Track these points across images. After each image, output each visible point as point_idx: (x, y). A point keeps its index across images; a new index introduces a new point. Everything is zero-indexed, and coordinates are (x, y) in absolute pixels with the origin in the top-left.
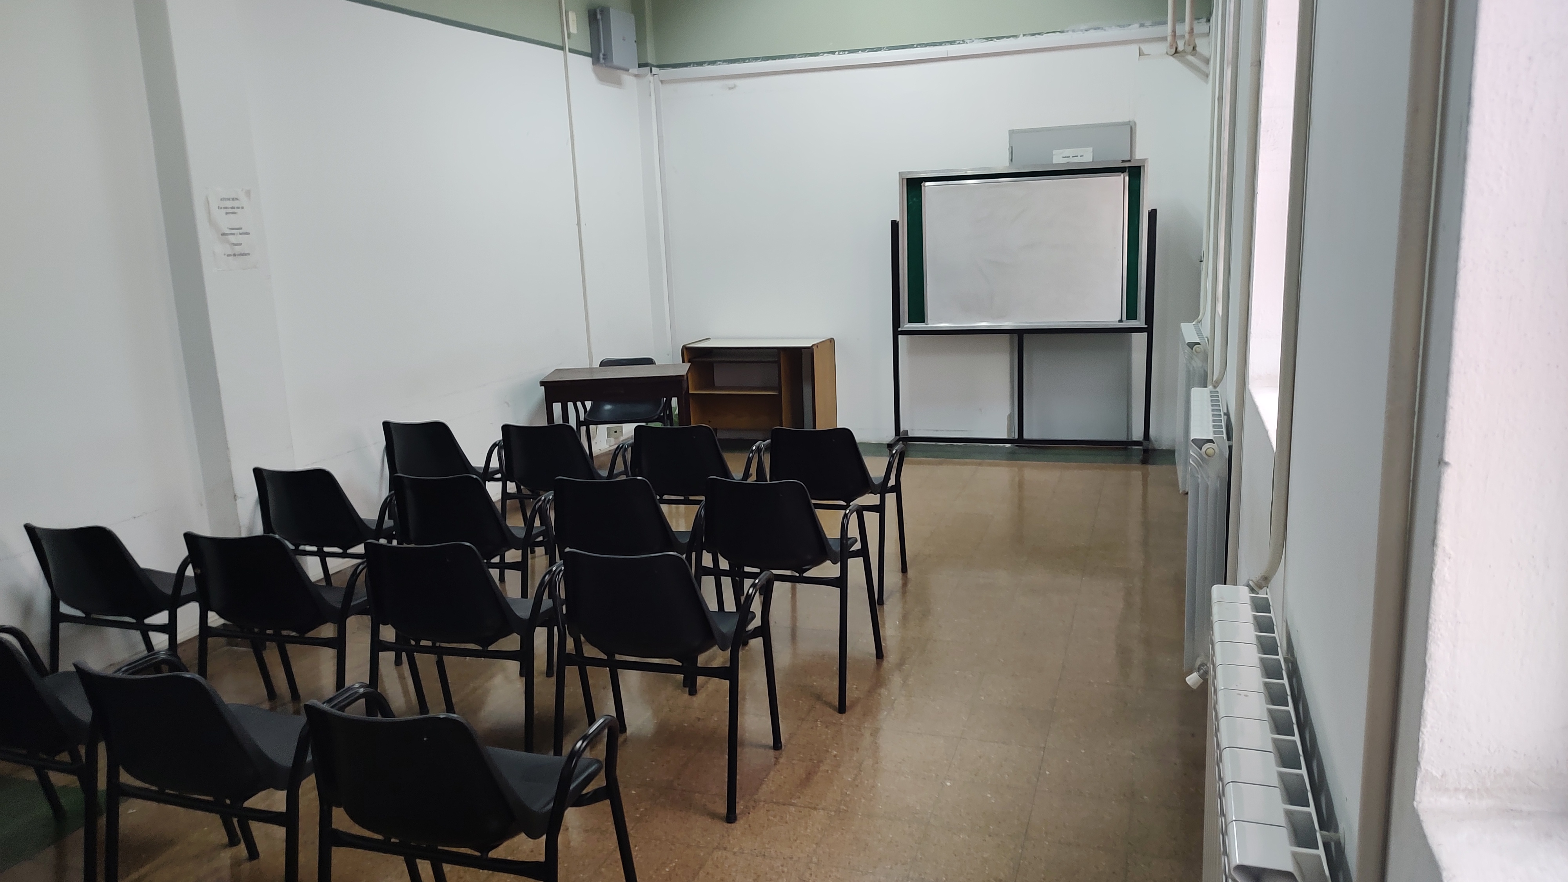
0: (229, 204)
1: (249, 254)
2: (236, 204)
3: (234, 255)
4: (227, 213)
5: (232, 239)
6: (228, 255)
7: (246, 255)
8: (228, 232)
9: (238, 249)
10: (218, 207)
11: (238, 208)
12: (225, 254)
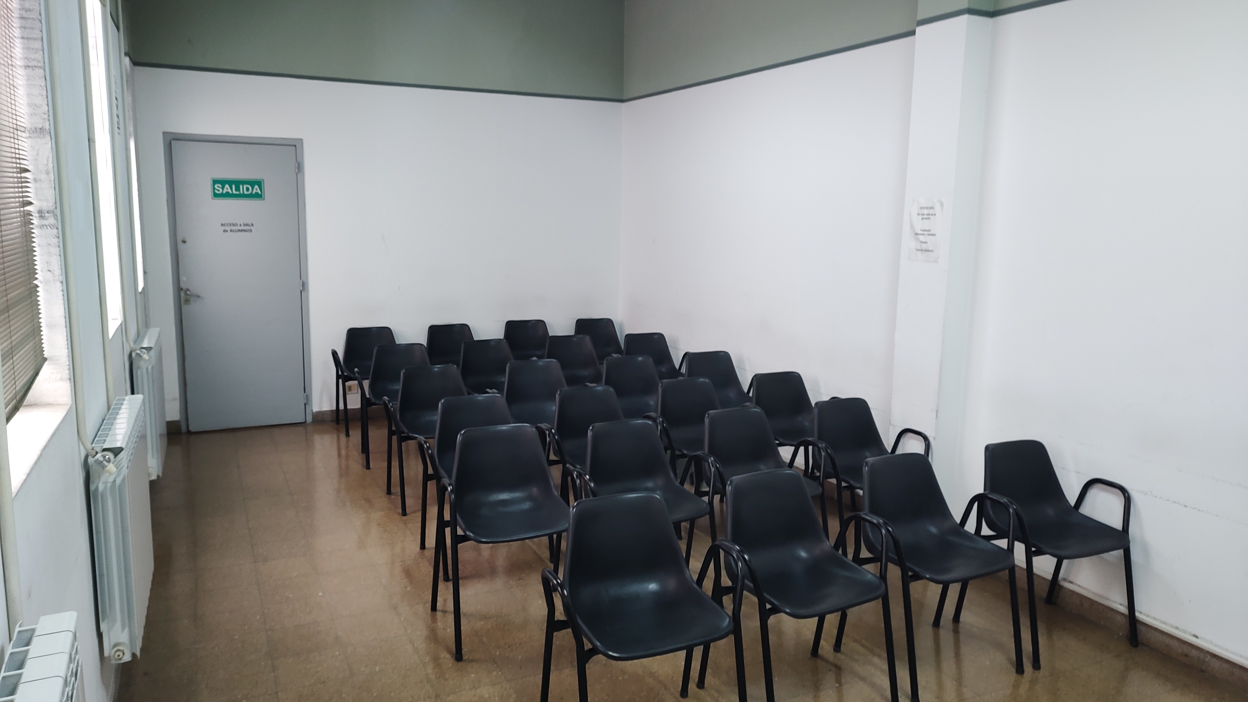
0: (925, 211)
1: (932, 251)
2: (931, 211)
3: (922, 250)
4: (923, 219)
5: (922, 238)
6: (918, 250)
7: (929, 251)
8: (920, 232)
9: (924, 246)
10: (918, 214)
11: (932, 215)
12: (916, 249)
